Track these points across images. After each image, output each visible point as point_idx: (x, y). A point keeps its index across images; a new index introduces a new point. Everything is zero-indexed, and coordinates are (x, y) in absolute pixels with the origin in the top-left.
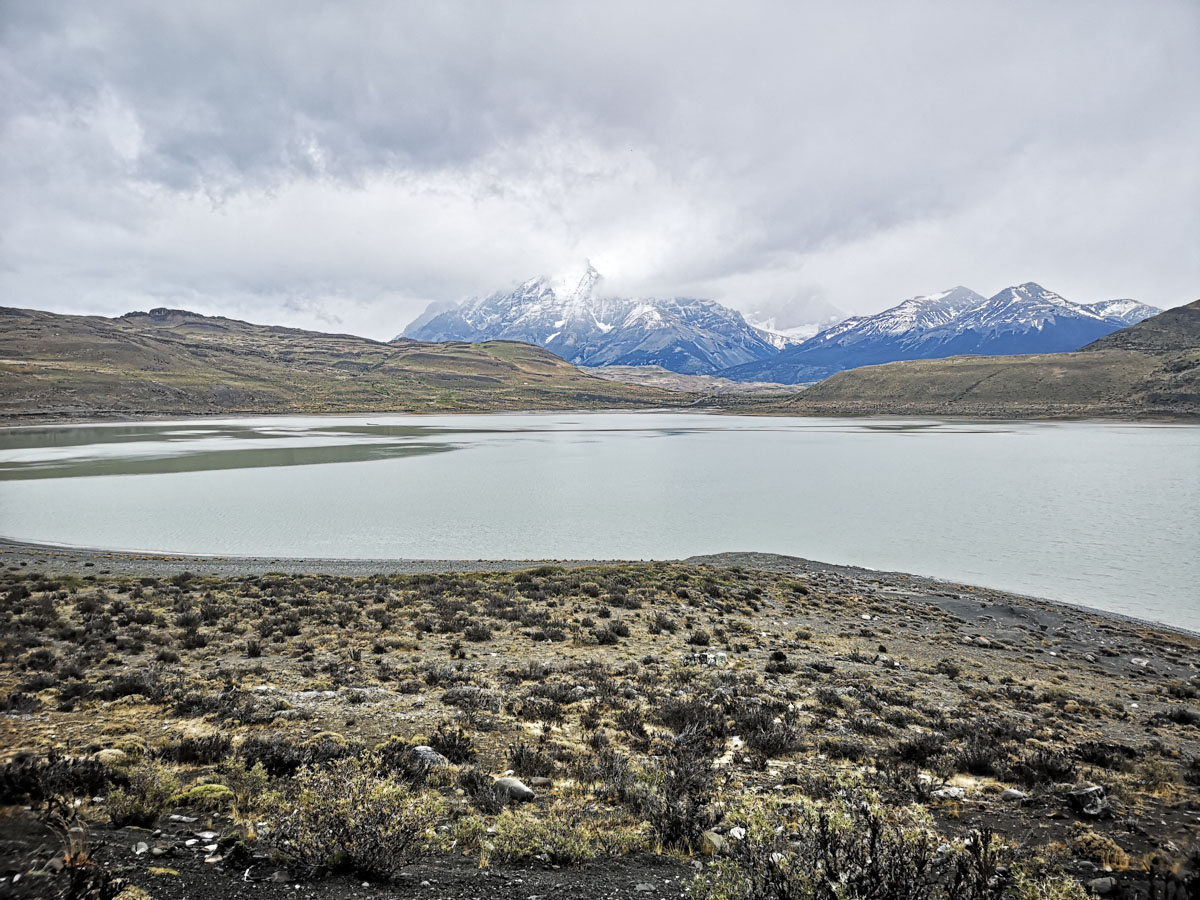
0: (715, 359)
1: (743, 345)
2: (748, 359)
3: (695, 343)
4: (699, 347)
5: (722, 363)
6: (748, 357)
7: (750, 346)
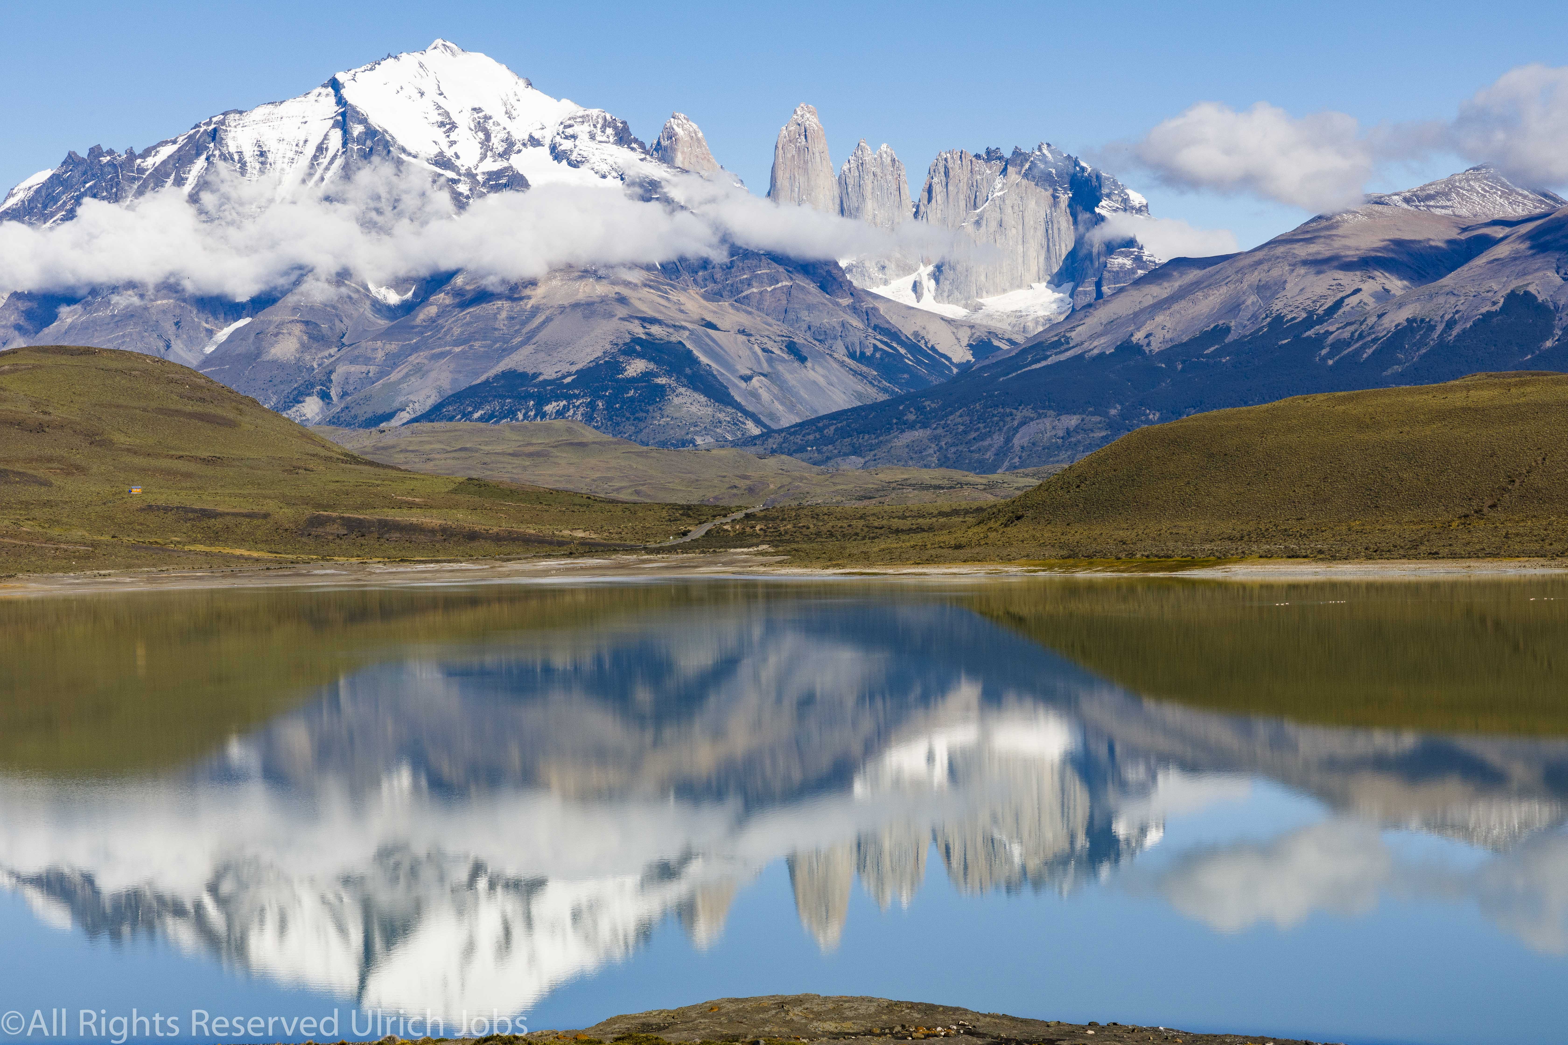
3: (689, 345)
4: (704, 359)
5: (778, 407)
6: (859, 388)
7: (862, 354)
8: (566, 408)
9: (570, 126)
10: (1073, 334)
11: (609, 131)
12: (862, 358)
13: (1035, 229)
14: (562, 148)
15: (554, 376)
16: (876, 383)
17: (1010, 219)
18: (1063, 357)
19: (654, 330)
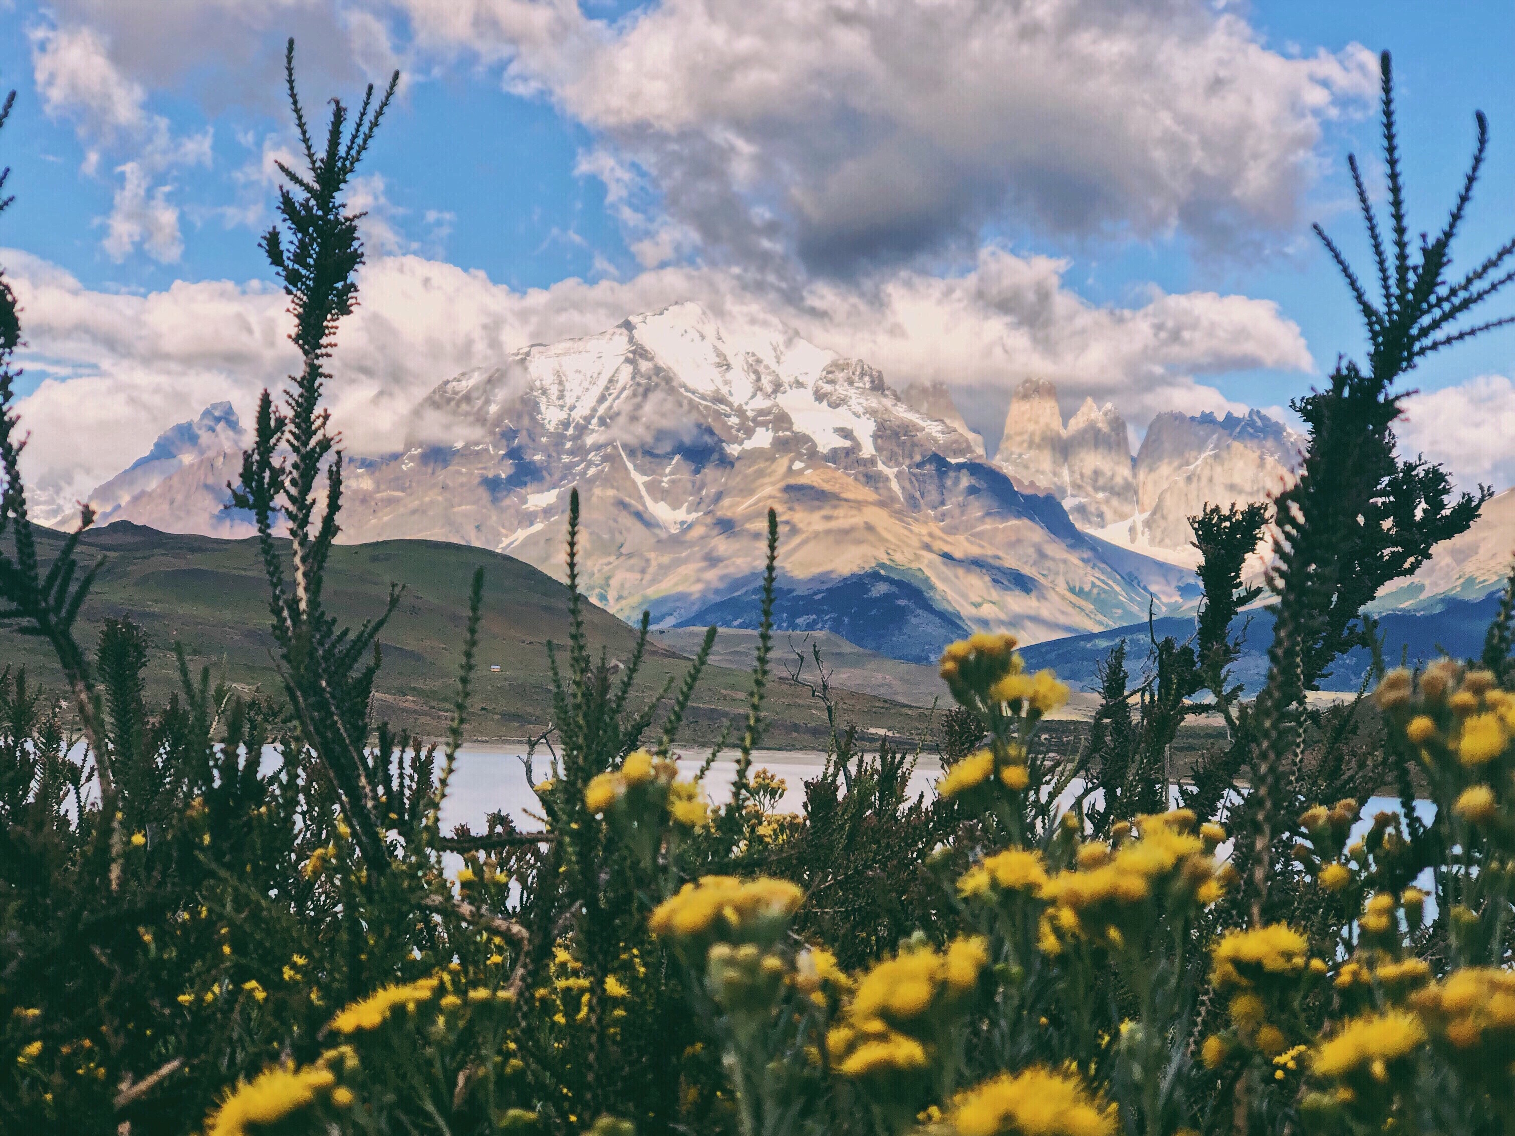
0: (984, 623)
1: (1062, 586)
3: (928, 572)
4: (940, 585)
7: (1081, 589)
8: (815, 622)
9: (833, 372)
11: (867, 379)
12: (1080, 592)
14: (823, 391)
15: (806, 593)
16: (1092, 616)
17: (1219, 474)
19: (898, 557)
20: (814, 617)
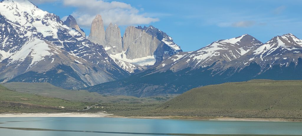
0: (86, 79)
1: (105, 70)
2: (109, 79)
3: (71, 67)
4: (75, 70)
5: (91, 82)
6: (109, 78)
9: (47, 17)
10: (157, 68)
11: (55, 18)
12: (110, 71)
13: (148, 44)
14: (44, 22)
15: (41, 73)
16: (113, 77)
17: (143, 41)
18: (155, 73)
19: (64, 63)
20: (43, 79)
